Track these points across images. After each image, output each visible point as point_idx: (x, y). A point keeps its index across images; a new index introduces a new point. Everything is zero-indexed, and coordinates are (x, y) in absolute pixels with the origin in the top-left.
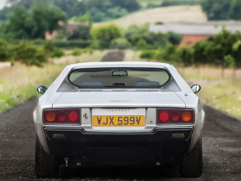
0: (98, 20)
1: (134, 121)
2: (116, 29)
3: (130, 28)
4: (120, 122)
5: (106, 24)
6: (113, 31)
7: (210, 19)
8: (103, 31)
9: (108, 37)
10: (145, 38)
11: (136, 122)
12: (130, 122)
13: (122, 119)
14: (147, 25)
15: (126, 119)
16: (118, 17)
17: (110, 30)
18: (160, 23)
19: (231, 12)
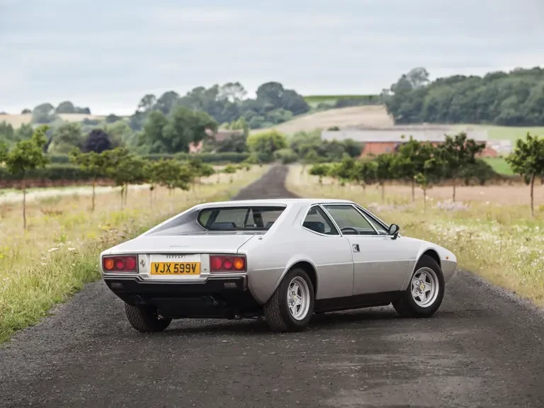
0: (256, 127)
1: (189, 268)
2: (278, 137)
3: (296, 135)
4: (176, 270)
5: (266, 131)
6: (275, 140)
7: (398, 122)
8: (263, 140)
9: (269, 148)
10: (315, 148)
11: (191, 270)
12: (186, 270)
13: (178, 267)
14: (319, 131)
15: (182, 266)
16: (281, 121)
17: (271, 139)
18: (336, 129)
19: (424, 113)
